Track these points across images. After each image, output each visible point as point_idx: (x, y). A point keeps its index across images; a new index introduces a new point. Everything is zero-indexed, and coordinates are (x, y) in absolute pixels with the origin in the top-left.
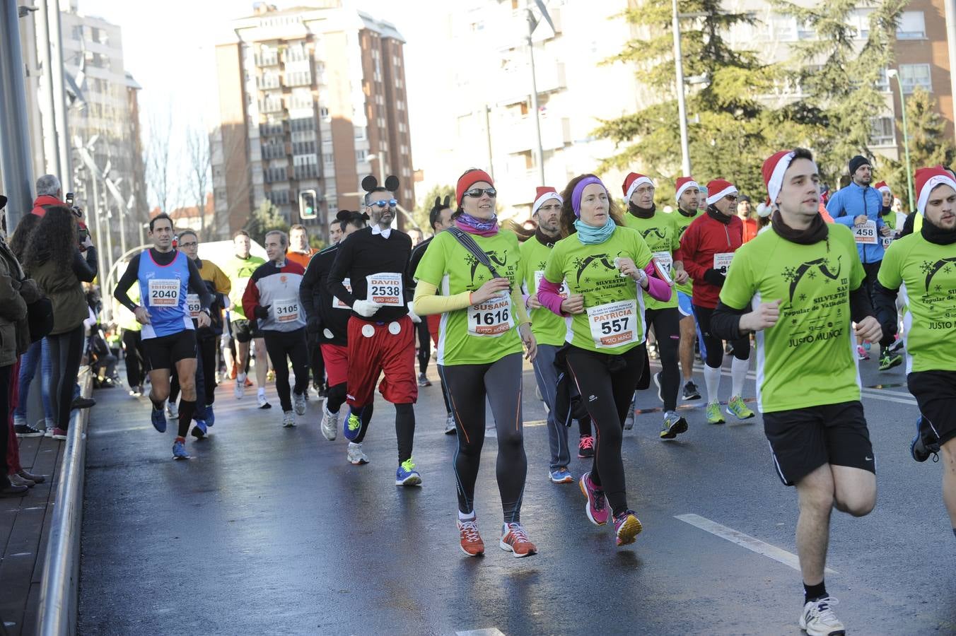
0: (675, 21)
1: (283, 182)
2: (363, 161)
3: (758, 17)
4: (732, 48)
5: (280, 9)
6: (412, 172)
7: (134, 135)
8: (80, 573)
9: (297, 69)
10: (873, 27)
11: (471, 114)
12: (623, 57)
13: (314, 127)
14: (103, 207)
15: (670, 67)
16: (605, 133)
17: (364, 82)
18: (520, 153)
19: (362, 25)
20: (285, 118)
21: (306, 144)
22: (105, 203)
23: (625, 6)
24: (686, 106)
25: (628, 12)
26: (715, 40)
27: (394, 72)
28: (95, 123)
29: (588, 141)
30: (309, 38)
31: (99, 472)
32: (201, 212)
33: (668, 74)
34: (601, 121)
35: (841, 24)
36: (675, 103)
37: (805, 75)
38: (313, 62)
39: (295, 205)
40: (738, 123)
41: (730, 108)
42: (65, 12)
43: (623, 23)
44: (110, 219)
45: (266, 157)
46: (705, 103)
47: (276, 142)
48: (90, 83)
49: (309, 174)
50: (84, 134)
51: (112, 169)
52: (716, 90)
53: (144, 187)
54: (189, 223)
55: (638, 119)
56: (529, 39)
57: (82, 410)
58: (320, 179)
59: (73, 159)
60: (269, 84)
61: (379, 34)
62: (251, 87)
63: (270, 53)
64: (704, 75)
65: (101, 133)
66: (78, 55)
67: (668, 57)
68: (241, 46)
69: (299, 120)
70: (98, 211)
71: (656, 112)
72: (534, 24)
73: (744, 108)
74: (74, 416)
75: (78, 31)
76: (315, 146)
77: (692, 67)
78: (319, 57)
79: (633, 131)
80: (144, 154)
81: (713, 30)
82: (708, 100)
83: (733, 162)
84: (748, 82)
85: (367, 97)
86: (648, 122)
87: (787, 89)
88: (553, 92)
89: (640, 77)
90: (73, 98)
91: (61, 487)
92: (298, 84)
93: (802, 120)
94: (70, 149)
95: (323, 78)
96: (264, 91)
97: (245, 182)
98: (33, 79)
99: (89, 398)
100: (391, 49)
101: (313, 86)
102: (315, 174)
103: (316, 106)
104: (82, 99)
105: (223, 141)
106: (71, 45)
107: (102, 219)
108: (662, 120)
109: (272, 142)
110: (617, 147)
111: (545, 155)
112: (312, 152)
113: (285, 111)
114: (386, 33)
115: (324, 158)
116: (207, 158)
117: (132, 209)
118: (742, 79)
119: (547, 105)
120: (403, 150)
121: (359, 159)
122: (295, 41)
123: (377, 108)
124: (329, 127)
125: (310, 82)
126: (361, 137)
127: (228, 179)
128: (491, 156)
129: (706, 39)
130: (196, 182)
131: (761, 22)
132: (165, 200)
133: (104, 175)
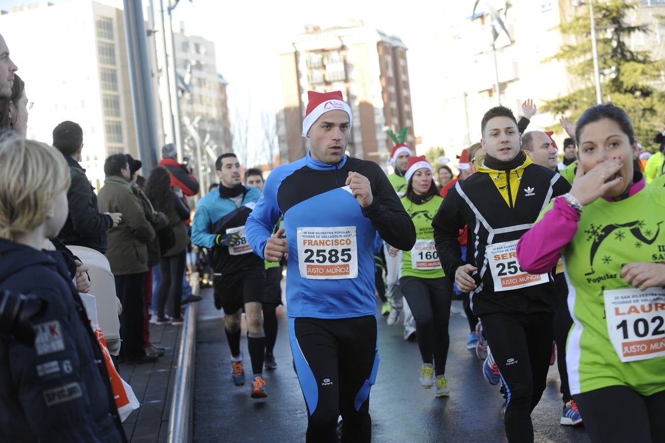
0: (593, 32)
2: (381, 131)
3: (650, 28)
4: (632, 49)
5: (322, 28)
6: (415, 138)
7: (225, 116)
8: (194, 414)
9: (335, 69)
11: (454, 98)
12: (558, 57)
14: (204, 165)
15: (590, 63)
16: (546, 109)
17: (381, 77)
19: (379, 38)
22: (205, 162)
23: (558, 22)
24: (601, 90)
25: (561, 26)
26: (621, 45)
27: (401, 70)
28: (199, 108)
30: (343, 48)
31: (205, 345)
32: (271, 167)
33: (589, 68)
34: (543, 101)
36: (594, 88)
38: (347, 66)
40: (637, 101)
41: (632, 91)
42: (176, 33)
43: (557, 33)
44: (210, 174)
46: (614, 88)
48: (194, 81)
50: (191, 116)
51: (211, 138)
52: (622, 79)
55: (569, 99)
56: (493, 46)
57: (193, 303)
59: (184, 133)
60: (316, 79)
61: (390, 44)
63: (316, 58)
64: (614, 68)
65: (202, 115)
66: (186, 63)
67: (588, 57)
68: (296, 54)
70: (202, 168)
71: (580, 94)
72: (496, 35)
73: (641, 90)
74: (188, 307)
75: (185, 46)
77: (605, 63)
78: (350, 60)
79: (565, 108)
80: (231, 130)
81: (619, 38)
82: (617, 85)
84: (644, 73)
85: (383, 88)
86: (576, 101)
88: (510, 81)
89: (569, 70)
90: (183, 92)
91: (181, 356)
92: (336, 79)
94: (182, 126)
95: (353, 75)
96: (313, 84)
97: (301, 147)
98: (155, 80)
99: (198, 295)
100: (398, 54)
101: (346, 80)
103: (348, 94)
104: (189, 91)
105: (286, 119)
106: (181, 55)
107: (204, 173)
108: (585, 99)
110: (555, 119)
114: (395, 43)
116: (275, 130)
118: (640, 71)
119: (506, 91)
120: (408, 123)
121: (378, 129)
122: (333, 50)
123: (390, 95)
124: (357, 108)
125: (344, 77)
126: (379, 114)
127: (289, 145)
128: (468, 126)
129: (615, 44)
130: (267, 147)
131: (651, 31)
132: (246, 160)
133: (205, 143)
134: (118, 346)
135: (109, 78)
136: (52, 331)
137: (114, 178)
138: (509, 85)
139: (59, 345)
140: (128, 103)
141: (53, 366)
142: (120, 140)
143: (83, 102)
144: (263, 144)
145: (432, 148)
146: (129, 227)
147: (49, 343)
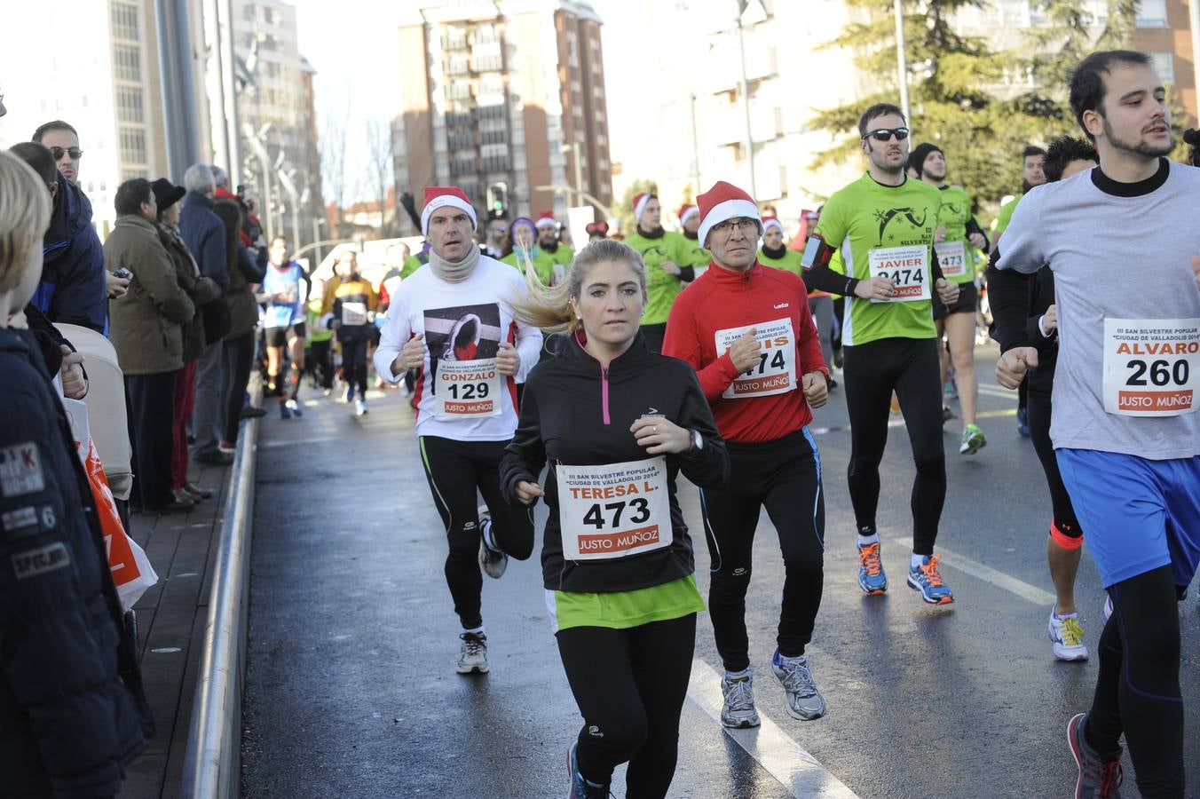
0: (897, 3)
1: (470, 174)
2: (557, 153)
4: (959, 33)
6: (610, 165)
7: (310, 123)
8: (250, 596)
9: (486, 52)
10: (1110, 13)
11: (674, 102)
12: (841, 41)
13: (504, 114)
14: (275, 201)
15: (891, 53)
16: (821, 123)
17: (559, 67)
18: (729, 145)
19: (558, 5)
20: (473, 106)
21: (495, 133)
22: (277, 196)
24: (909, 96)
26: (941, 25)
27: (591, 57)
28: (268, 110)
29: (802, 132)
30: (500, 19)
31: (270, 487)
32: (381, 206)
33: (889, 61)
34: (817, 111)
35: (1076, 9)
36: (897, 92)
37: (1037, 63)
38: (504, 46)
39: (483, 199)
40: (964, 115)
41: (956, 98)
43: (841, 3)
44: (283, 215)
45: (452, 148)
46: (929, 93)
47: (464, 132)
48: (262, 67)
49: (498, 166)
50: (256, 122)
51: (286, 159)
52: (941, 79)
53: (319, 180)
54: (368, 219)
55: (857, 109)
56: (739, 21)
57: (253, 420)
58: (510, 172)
59: (243, 150)
60: (456, 68)
61: (575, 15)
62: (436, 72)
63: (457, 34)
64: (929, 62)
65: (274, 122)
66: (249, 37)
67: (889, 43)
68: (425, 28)
69: (487, 109)
70: (271, 206)
73: (972, 98)
74: (243, 426)
75: (249, 12)
76: (506, 136)
77: (915, 54)
78: (510, 39)
79: (851, 122)
80: (319, 145)
81: (938, 12)
82: (933, 89)
83: (959, 157)
84: (975, 71)
85: (562, 84)
87: (1018, 78)
88: (765, 78)
89: (859, 63)
90: (243, 84)
92: (488, 68)
93: (1034, 113)
94: (241, 138)
95: (514, 62)
96: (450, 76)
97: (429, 174)
98: (200, 63)
99: (260, 407)
100: (588, 30)
101: (504, 70)
102: (504, 165)
103: (506, 93)
104: (253, 83)
105: (406, 130)
106: (242, 26)
107: (274, 214)
109: (458, 132)
110: (833, 139)
111: (755, 147)
112: (502, 141)
113: (473, 97)
114: (583, 14)
115: (515, 149)
116: (388, 147)
117: (307, 204)
118: (970, 67)
119: (758, 93)
120: (600, 140)
121: (552, 150)
122: (484, 22)
123: (573, 95)
124: (520, 115)
125: (500, 66)
126: (555, 126)
127: (410, 172)
128: (696, 149)
129: (931, 24)
130: (376, 174)
131: (990, 5)
132: (341, 194)
133: (277, 166)
134: (128, 484)
135: (128, 61)
136: (27, 458)
137: (130, 218)
138: (763, 84)
139: (35, 482)
140: (155, 99)
141: (27, 516)
142: (143, 160)
143: (85, 98)
144: (369, 169)
145: (638, 182)
146: (152, 299)
147: (21, 478)
